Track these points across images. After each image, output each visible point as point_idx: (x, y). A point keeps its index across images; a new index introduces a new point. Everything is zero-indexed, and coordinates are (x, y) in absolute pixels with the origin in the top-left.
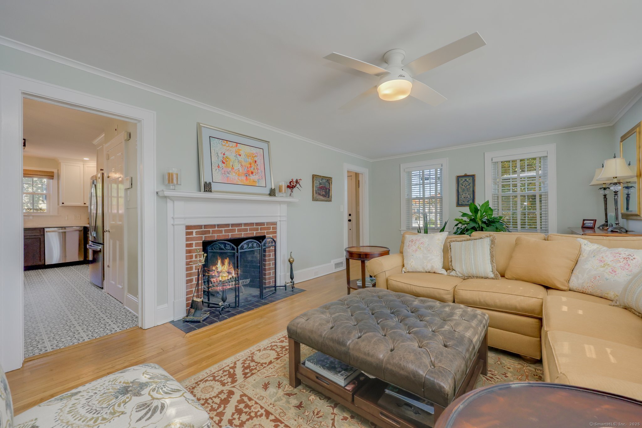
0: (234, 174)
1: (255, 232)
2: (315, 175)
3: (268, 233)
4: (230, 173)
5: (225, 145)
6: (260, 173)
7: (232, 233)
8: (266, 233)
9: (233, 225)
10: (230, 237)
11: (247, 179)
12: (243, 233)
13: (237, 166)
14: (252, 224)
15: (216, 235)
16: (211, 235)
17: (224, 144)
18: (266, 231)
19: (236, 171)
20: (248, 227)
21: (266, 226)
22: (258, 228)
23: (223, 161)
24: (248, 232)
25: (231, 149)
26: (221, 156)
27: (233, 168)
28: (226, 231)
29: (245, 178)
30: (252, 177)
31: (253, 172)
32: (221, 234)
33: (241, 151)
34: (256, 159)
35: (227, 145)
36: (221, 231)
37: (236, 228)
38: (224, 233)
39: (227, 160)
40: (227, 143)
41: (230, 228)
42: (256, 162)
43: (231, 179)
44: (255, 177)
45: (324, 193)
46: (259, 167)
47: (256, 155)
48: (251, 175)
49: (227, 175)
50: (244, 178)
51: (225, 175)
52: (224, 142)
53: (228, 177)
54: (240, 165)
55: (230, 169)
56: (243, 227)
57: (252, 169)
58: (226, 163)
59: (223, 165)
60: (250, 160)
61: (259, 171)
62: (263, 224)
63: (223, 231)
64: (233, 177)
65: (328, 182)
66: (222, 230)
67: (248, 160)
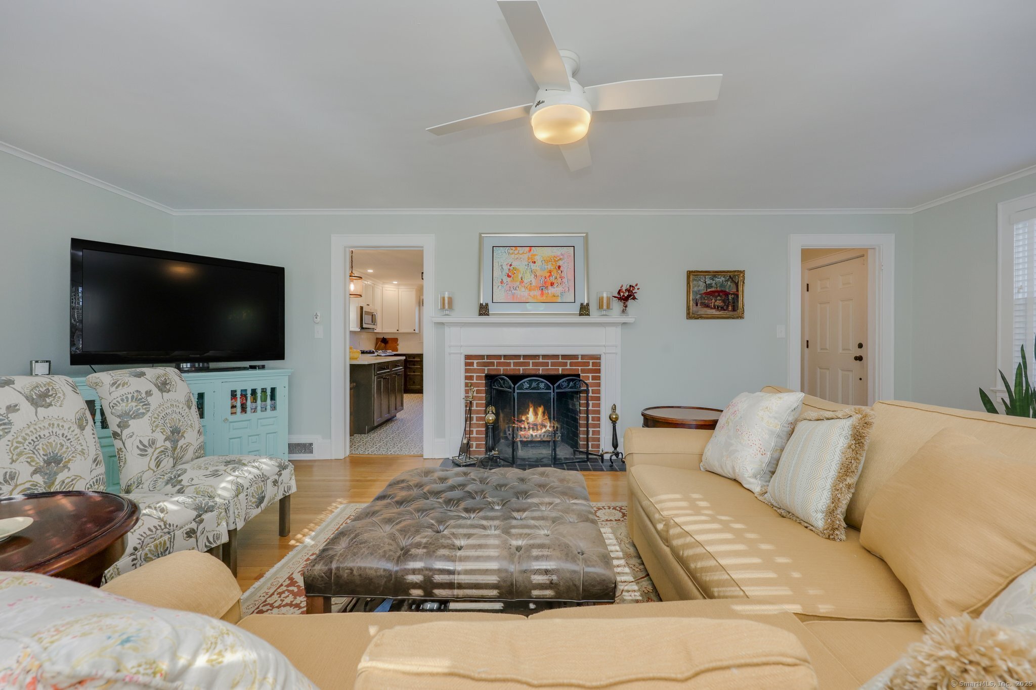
0: (523, 289)
1: (560, 368)
2: (692, 272)
3: (583, 371)
4: (517, 288)
5: (512, 254)
6: (566, 283)
7: (524, 368)
8: (581, 371)
9: (525, 357)
10: (521, 372)
11: (542, 294)
12: (541, 368)
13: (528, 278)
14: (556, 357)
15: (502, 368)
16: (495, 367)
17: (511, 252)
18: (580, 368)
19: (526, 285)
20: (550, 361)
21: (580, 360)
22: (567, 362)
23: (508, 274)
24: (550, 367)
25: (521, 256)
26: (506, 268)
27: (522, 281)
28: (515, 364)
29: (540, 292)
30: (551, 290)
31: (553, 284)
32: (508, 368)
33: (536, 257)
34: (560, 263)
35: (516, 252)
36: (509, 364)
37: (531, 361)
38: (512, 367)
39: (515, 272)
40: (516, 250)
41: (522, 360)
42: (559, 267)
43: (519, 296)
44: (556, 289)
45: (719, 303)
46: (565, 274)
47: (561, 257)
48: (550, 287)
49: (513, 291)
50: (537, 293)
51: (510, 292)
52: (512, 249)
53: (513, 295)
54: (533, 276)
55: (518, 283)
56: (541, 360)
57: (552, 279)
58: (512, 276)
59: (509, 279)
60: (550, 267)
61: (565, 280)
62: (575, 357)
63: (512, 365)
64: (522, 293)
65: (733, 281)
66: (510, 362)
67: (546, 267)
